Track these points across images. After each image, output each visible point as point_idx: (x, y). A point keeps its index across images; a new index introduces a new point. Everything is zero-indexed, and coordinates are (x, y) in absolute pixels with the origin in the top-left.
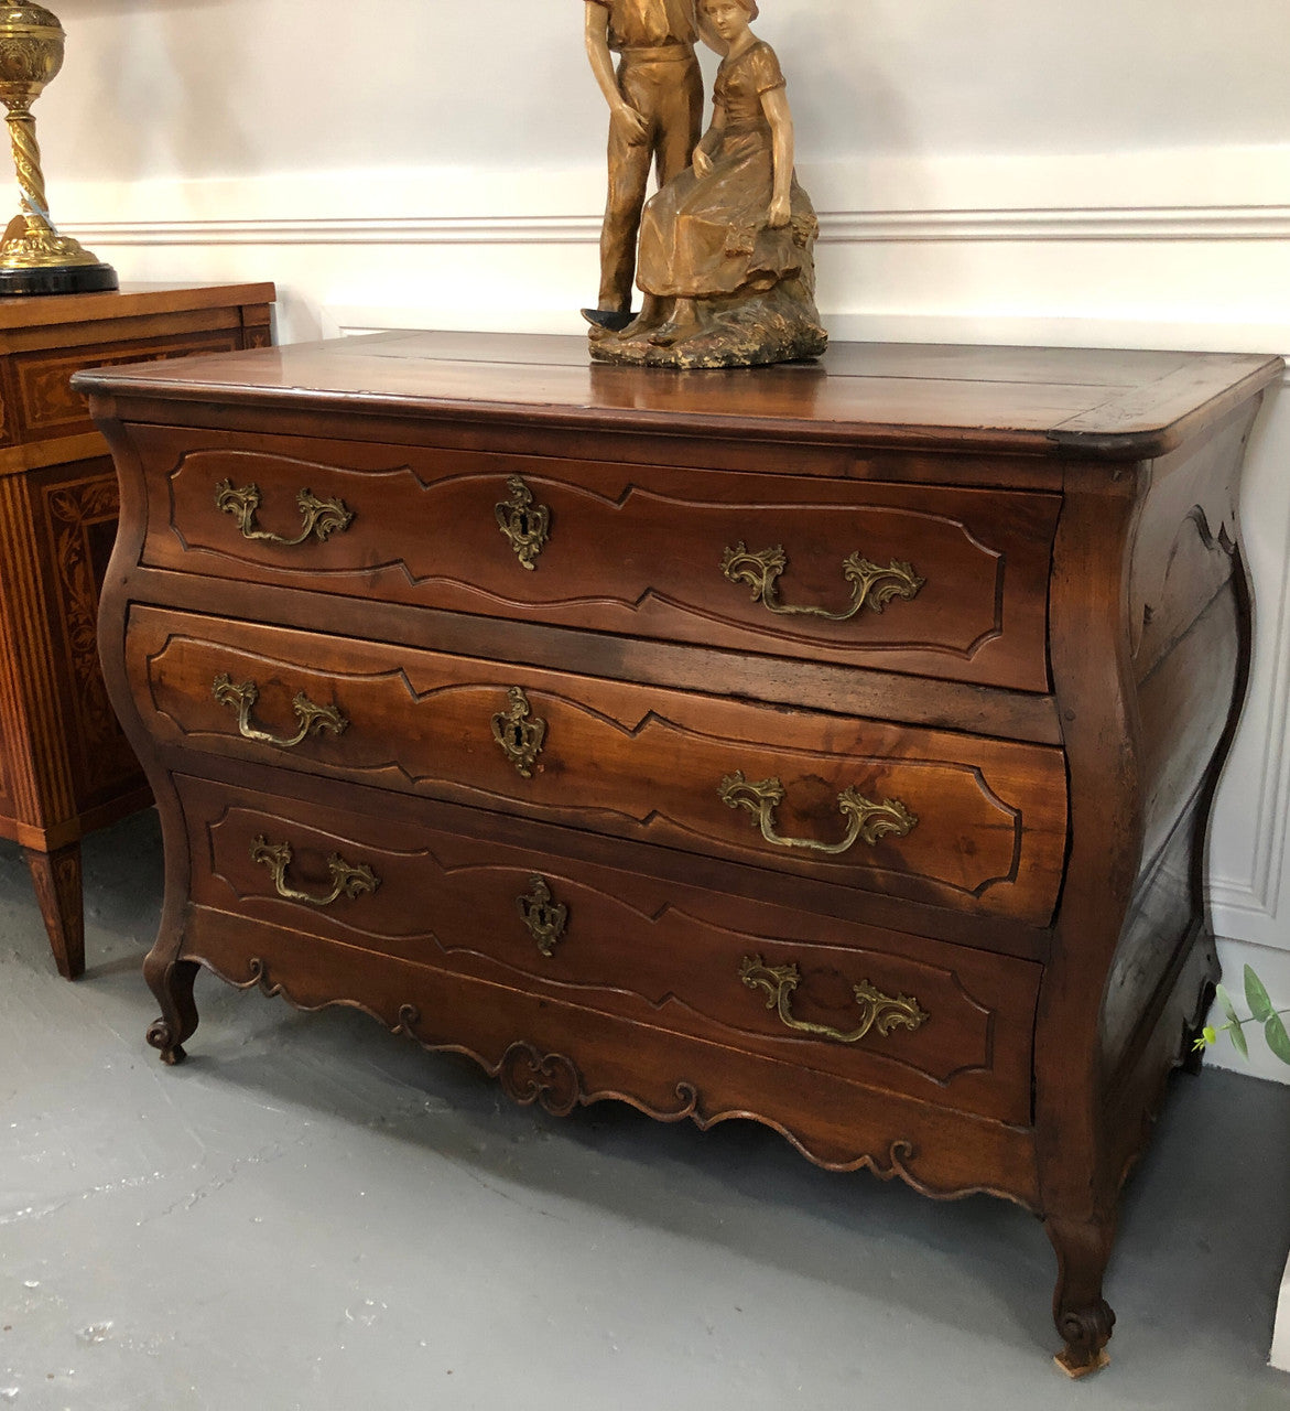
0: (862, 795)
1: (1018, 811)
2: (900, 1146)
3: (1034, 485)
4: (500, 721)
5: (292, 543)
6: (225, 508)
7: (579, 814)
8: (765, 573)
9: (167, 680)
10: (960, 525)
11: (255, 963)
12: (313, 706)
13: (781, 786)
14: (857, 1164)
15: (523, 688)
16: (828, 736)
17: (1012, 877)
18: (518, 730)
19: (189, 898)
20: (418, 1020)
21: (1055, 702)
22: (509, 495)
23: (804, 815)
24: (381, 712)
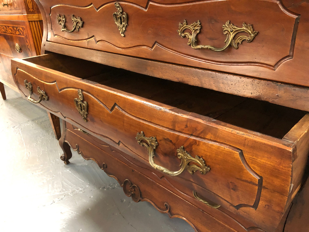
0: (187, 152)
1: (261, 177)
13: (156, 141)
15: (82, 90)
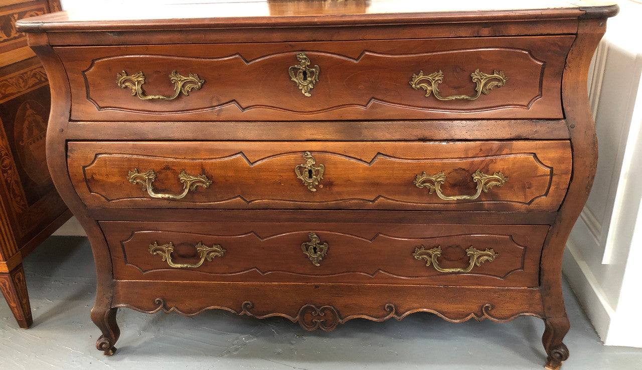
0: (483, 173)
1: (552, 168)
2: (487, 306)
3: (565, 32)
4: (300, 168)
5: (171, 99)
6: (123, 86)
7: (339, 203)
8: (433, 84)
9: (97, 177)
10: (527, 53)
11: (158, 301)
12: (191, 177)
13: (445, 175)
14: (469, 317)
15: (311, 152)
16: (467, 150)
17: (546, 195)
18: (310, 172)
19: (113, 278)
20: (253, 307)
21: (566, 121)
22: (298, 62)
23: (454, 186)
24: (230, 174)
